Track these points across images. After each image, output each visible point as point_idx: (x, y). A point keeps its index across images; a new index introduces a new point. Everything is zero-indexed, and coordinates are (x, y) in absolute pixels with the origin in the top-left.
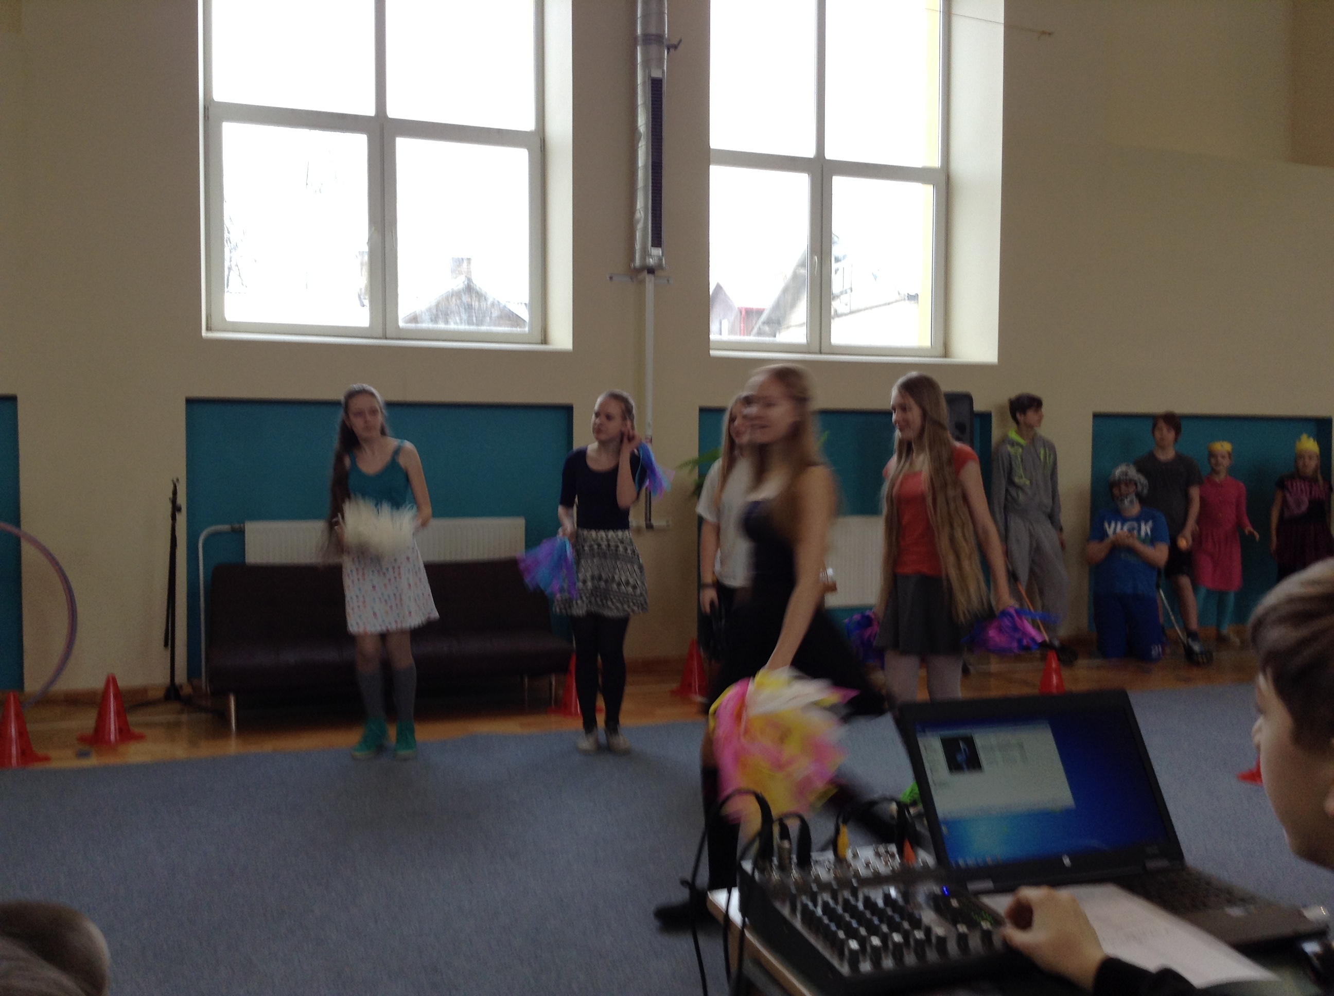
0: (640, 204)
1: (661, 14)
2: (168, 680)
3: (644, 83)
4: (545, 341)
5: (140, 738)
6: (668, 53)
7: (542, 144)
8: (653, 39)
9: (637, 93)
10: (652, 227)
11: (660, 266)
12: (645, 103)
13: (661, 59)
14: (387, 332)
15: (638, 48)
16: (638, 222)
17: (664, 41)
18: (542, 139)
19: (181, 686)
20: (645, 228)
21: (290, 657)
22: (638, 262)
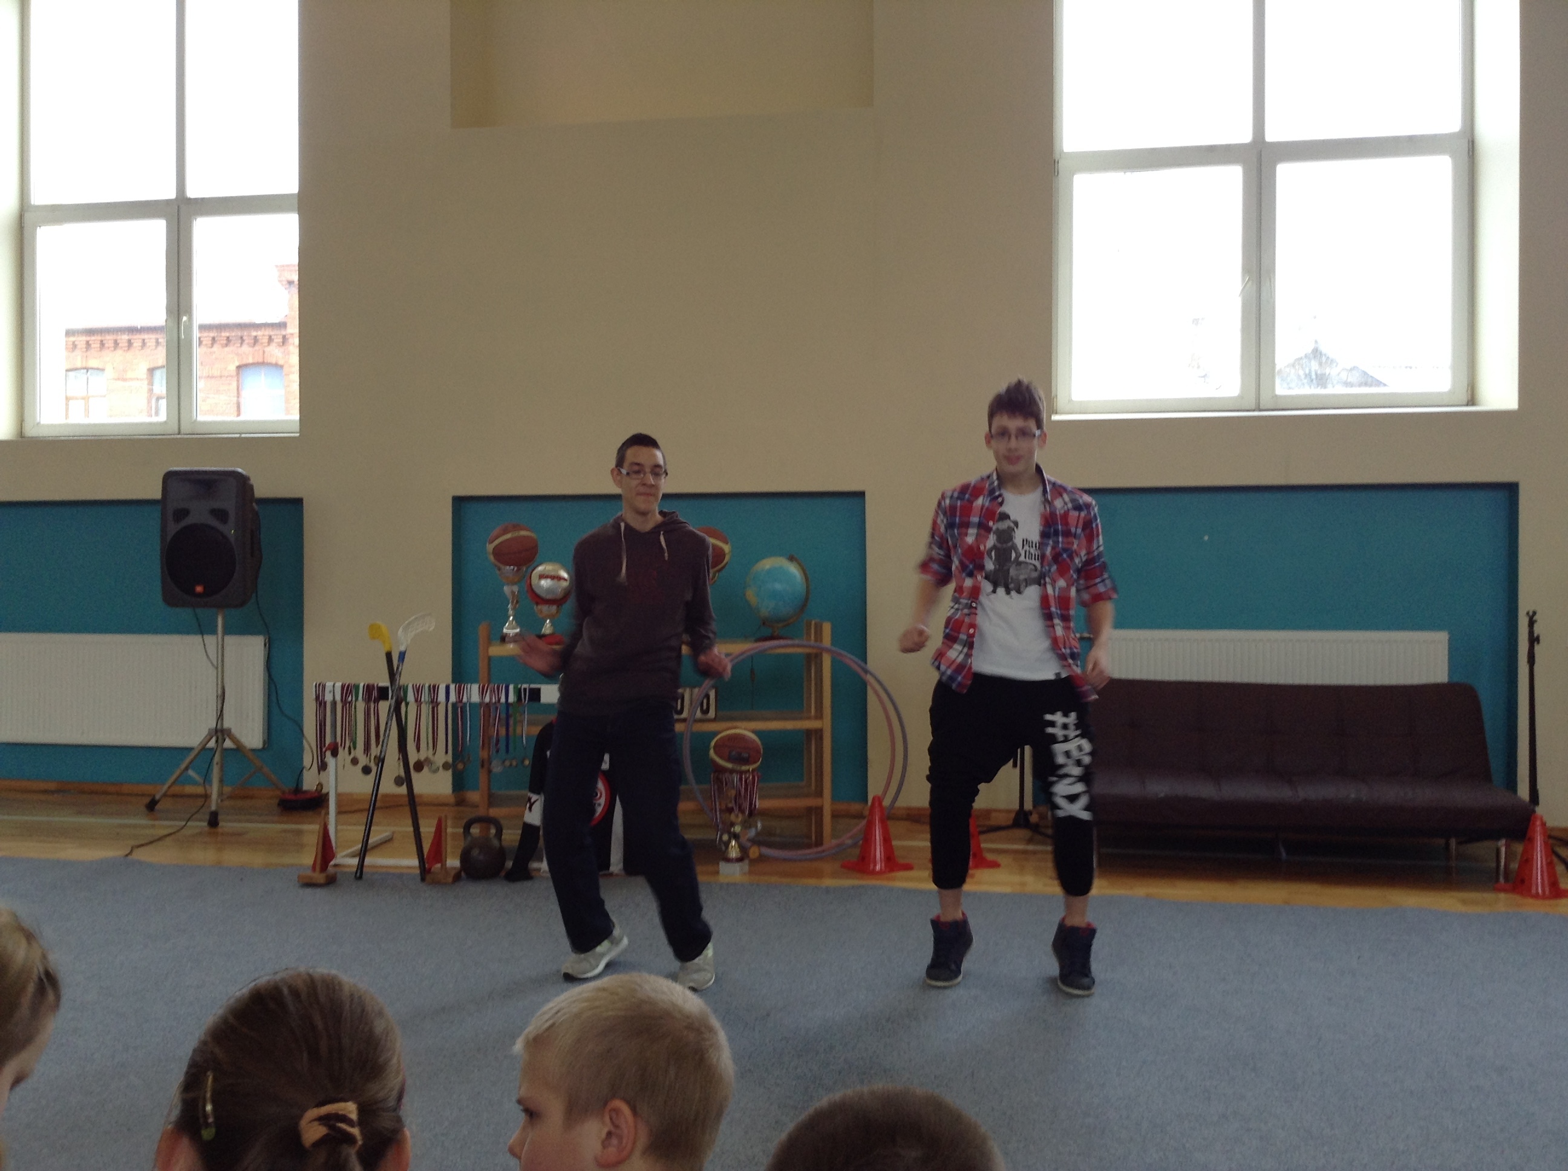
2: (1017, 806)
4: (1472, 401)
5: (995, 865)
7: (1471, 147)
14: (1261, 402)
18: (1470, 139)
19: (1030, 813)
21: (1159, 788)
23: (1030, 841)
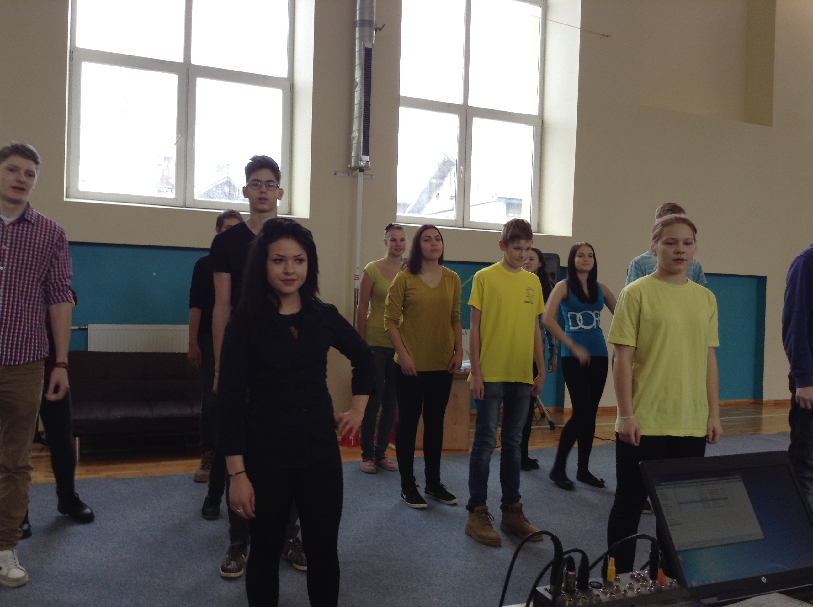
0: (355, 127)
1: (372, 7)
3: (360, 51)
4: (290, 213)
6: (375, 33)
7: (292, 86)
8: (366, 23)
9: (355, 57)
10: (363, 143)
11: (367, 167)
12: (360, 64)
13: (371, 36)
14: (187, 202)
15: (357, 29)
16: (354, 138)
17: (374, 25)
18: (292, 84)
20: (358, 143)
22: (353, 164)
23: (41, 450)
